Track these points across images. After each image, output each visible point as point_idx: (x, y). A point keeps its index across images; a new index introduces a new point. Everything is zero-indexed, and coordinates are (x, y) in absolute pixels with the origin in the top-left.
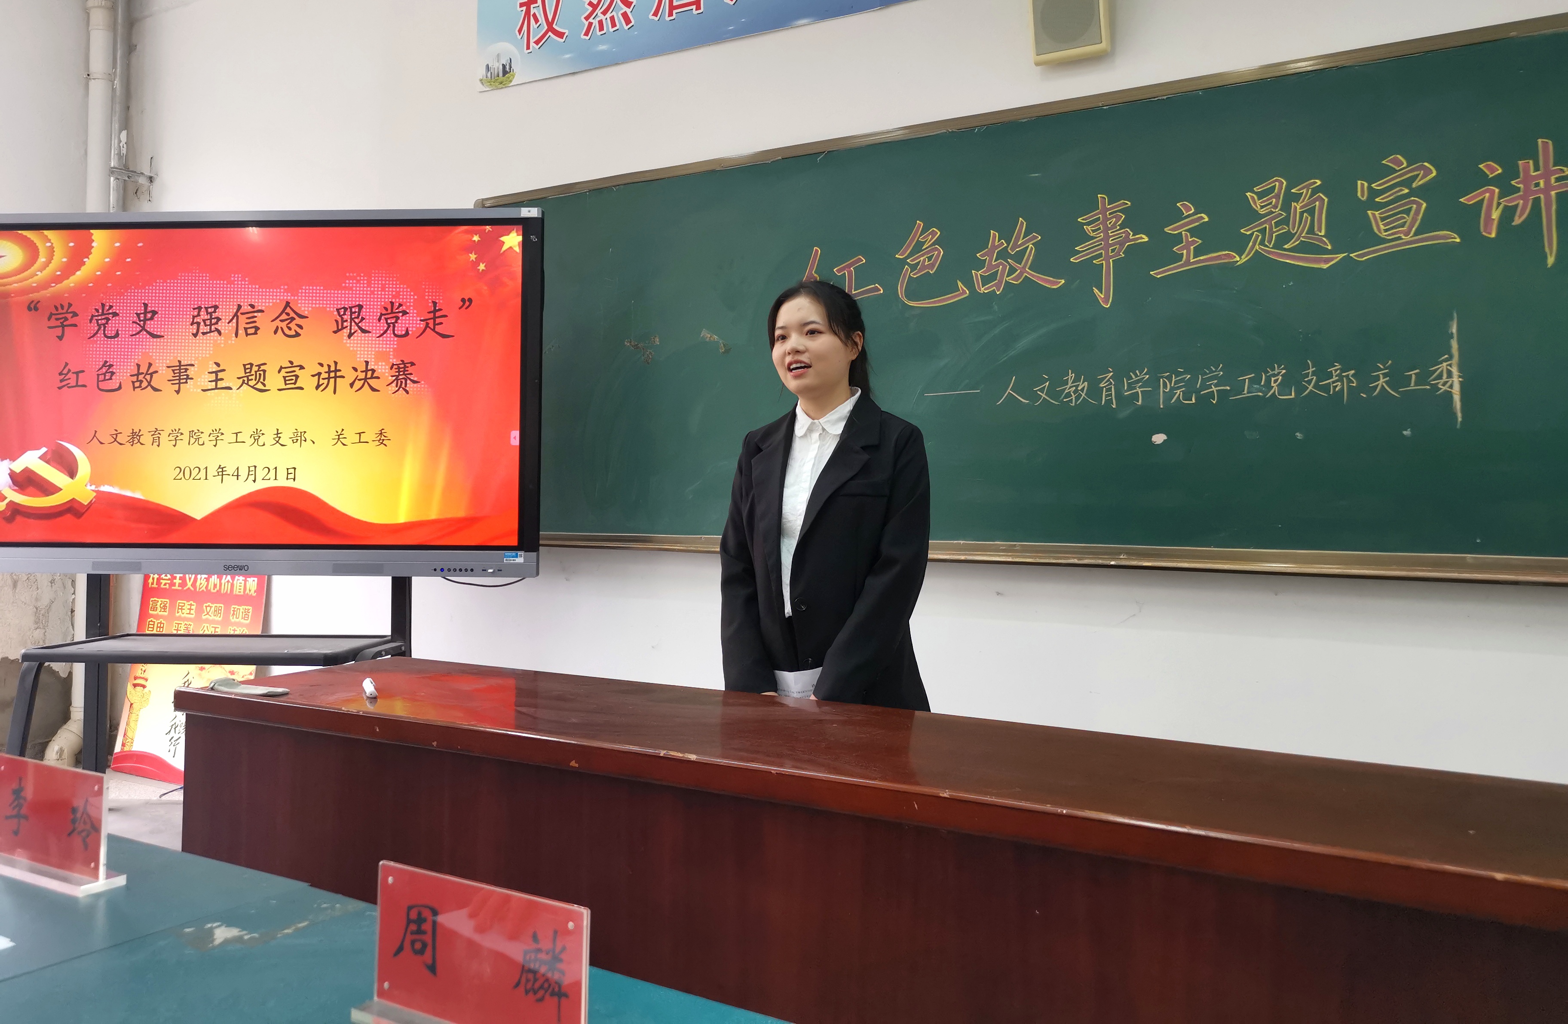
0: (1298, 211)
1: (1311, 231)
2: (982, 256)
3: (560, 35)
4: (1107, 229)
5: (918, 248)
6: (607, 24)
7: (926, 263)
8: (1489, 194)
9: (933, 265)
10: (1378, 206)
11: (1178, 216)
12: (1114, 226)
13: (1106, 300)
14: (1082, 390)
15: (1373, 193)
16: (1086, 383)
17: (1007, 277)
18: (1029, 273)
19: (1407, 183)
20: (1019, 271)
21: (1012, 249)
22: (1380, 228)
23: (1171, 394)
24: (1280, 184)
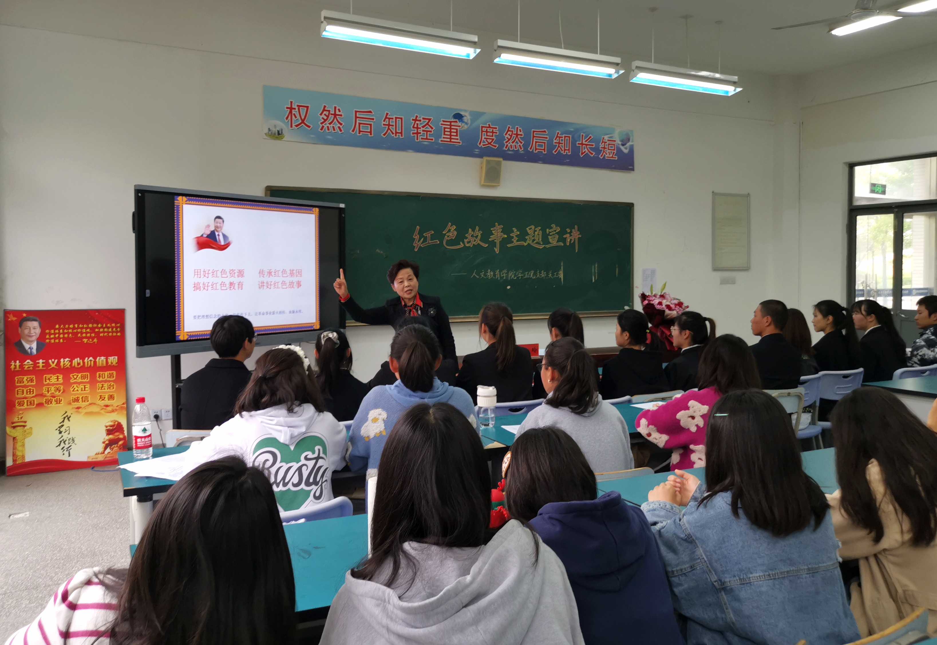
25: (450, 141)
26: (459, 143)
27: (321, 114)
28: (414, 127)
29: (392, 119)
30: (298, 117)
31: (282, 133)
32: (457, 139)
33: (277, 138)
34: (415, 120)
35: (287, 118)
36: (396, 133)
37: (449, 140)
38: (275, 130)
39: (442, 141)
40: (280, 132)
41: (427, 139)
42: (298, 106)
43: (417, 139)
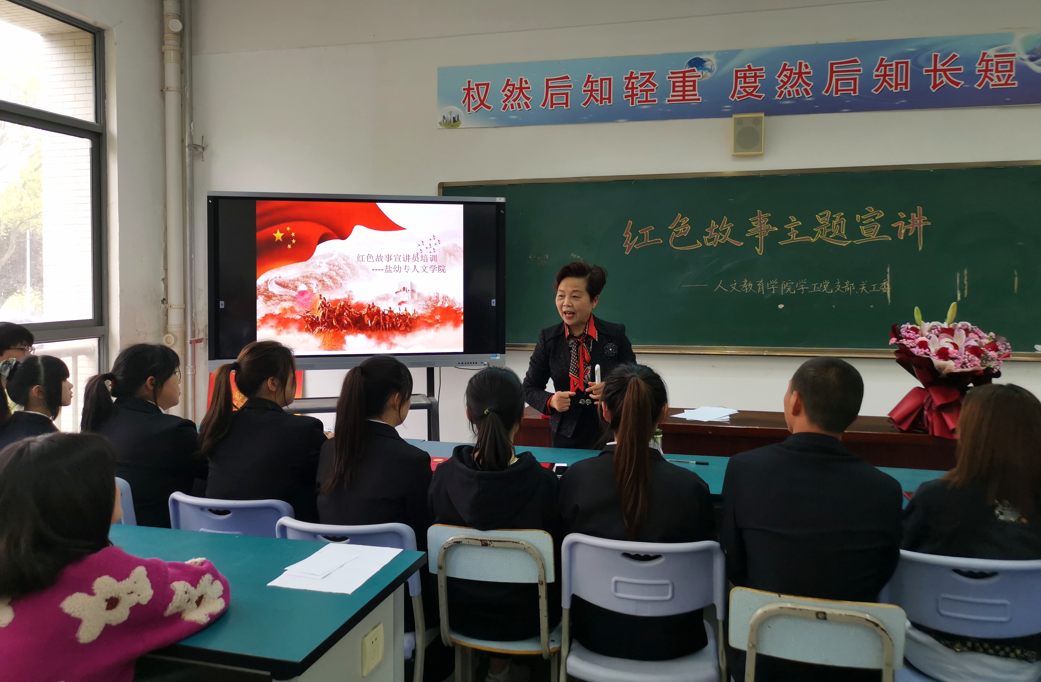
0: (835, 224)
1: (839, 232)
2: (708, 230)
3: (489, 108)
4: (761, 224)
5: (679, 225)
6: (516, 106)
7: (683, 232)
8: (901, 224)
9: (685, 233)
10: (863, 225)
11: (790, 222)
12: (764, 223)
13: (760, 252)
14: (750, 286)
15: (862, 220)
16: (752, 284)
17: (719, 239)
18: (728, 239)
19: (874, 217)
20: (724, 238)
21: (721, 229)
22: (864, 233)
23: (786, 290)
24: (828, 213)
43: (632, 104)
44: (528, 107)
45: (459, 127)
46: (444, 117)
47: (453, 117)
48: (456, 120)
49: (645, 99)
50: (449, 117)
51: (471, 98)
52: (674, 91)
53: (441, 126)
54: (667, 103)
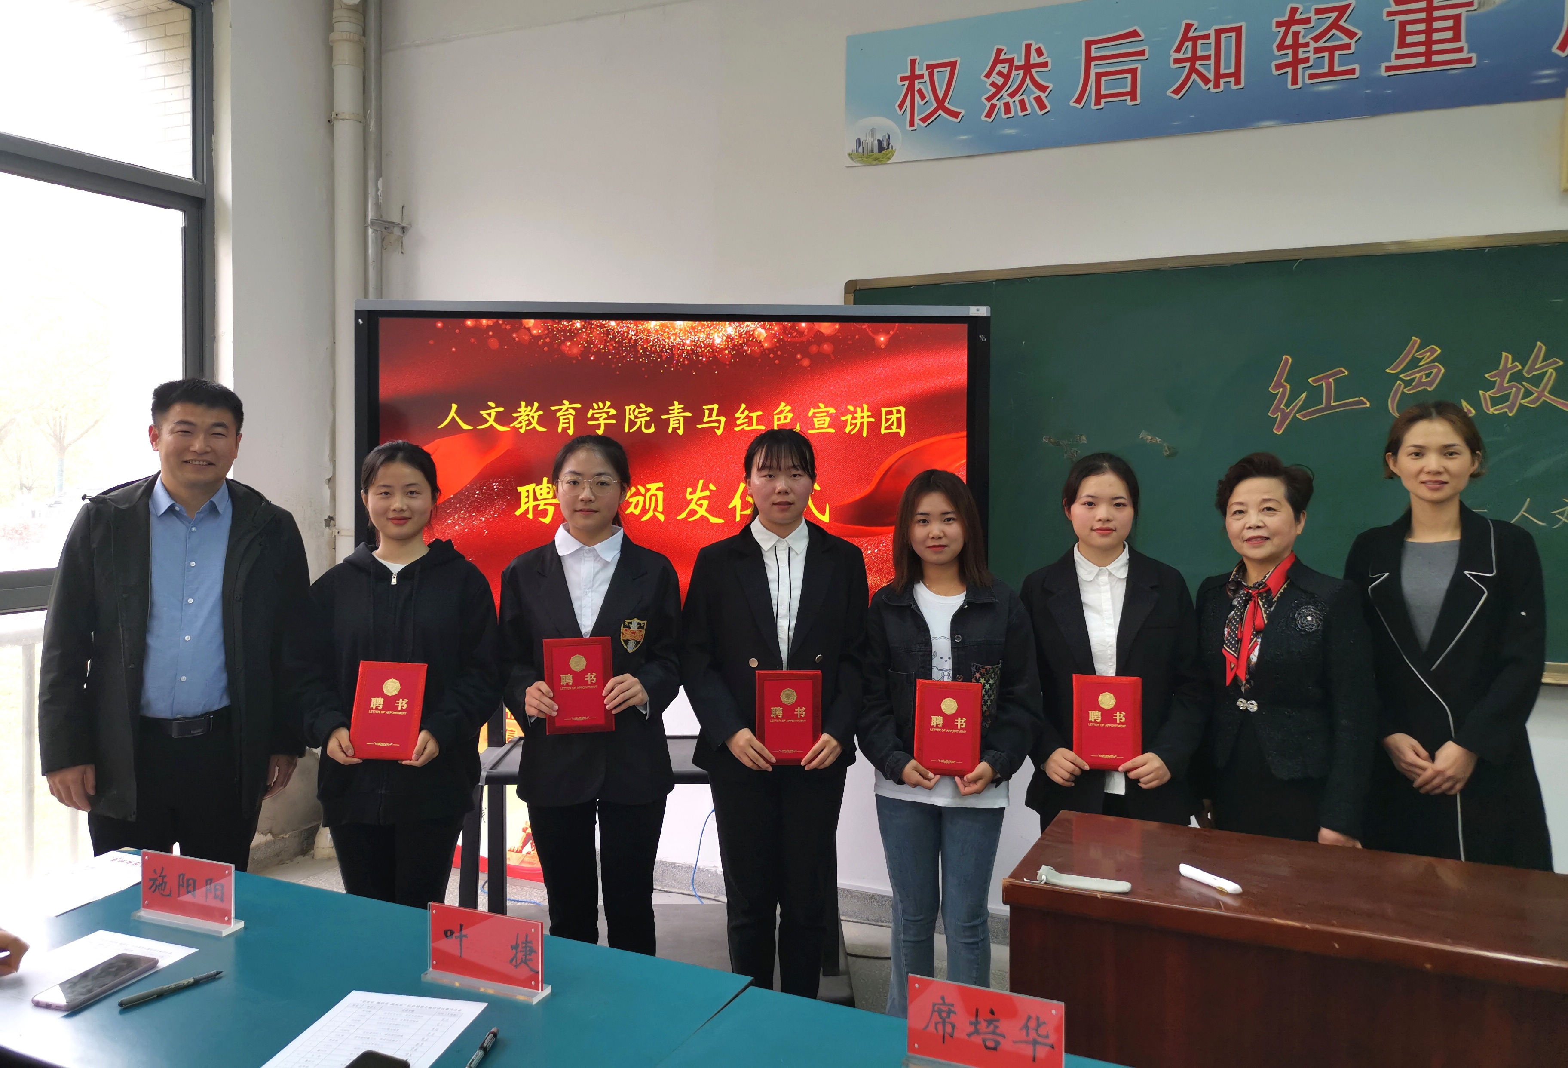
3: (954, 114)
25: (1429, 63)
26: (1469, 60)
27: (988, 76)
28: (1281, 47)
29: (1207, 37)
30: (929, 95)
31: (889, 144)
32: (1460, 50)
33: (876, 159)
34: (1286, 24)
35: (901, 106)
36: (1218, 76)
37: (1422, 60)
38: (871, 141)
39: (1388, 69)
40: (885, 145)
41: (1332, 72)
42: (928, 67)
43: (1295, 81)
44: (1042, 106)
45: (890, 161)
46: (858, 141)
47: (879, 140)
48: (883, 147)
49: (1326, 70)
50: (870, 140)
51: (917, 97)
52: (1402, 44)
53: (853, 160)
54: (1384, 74)
